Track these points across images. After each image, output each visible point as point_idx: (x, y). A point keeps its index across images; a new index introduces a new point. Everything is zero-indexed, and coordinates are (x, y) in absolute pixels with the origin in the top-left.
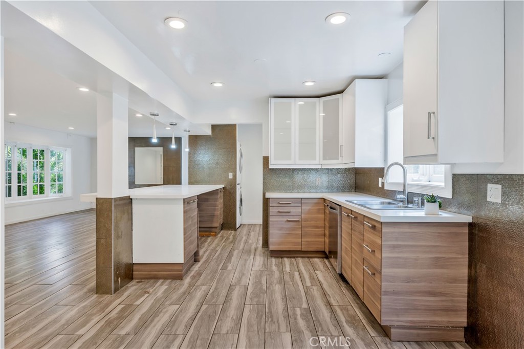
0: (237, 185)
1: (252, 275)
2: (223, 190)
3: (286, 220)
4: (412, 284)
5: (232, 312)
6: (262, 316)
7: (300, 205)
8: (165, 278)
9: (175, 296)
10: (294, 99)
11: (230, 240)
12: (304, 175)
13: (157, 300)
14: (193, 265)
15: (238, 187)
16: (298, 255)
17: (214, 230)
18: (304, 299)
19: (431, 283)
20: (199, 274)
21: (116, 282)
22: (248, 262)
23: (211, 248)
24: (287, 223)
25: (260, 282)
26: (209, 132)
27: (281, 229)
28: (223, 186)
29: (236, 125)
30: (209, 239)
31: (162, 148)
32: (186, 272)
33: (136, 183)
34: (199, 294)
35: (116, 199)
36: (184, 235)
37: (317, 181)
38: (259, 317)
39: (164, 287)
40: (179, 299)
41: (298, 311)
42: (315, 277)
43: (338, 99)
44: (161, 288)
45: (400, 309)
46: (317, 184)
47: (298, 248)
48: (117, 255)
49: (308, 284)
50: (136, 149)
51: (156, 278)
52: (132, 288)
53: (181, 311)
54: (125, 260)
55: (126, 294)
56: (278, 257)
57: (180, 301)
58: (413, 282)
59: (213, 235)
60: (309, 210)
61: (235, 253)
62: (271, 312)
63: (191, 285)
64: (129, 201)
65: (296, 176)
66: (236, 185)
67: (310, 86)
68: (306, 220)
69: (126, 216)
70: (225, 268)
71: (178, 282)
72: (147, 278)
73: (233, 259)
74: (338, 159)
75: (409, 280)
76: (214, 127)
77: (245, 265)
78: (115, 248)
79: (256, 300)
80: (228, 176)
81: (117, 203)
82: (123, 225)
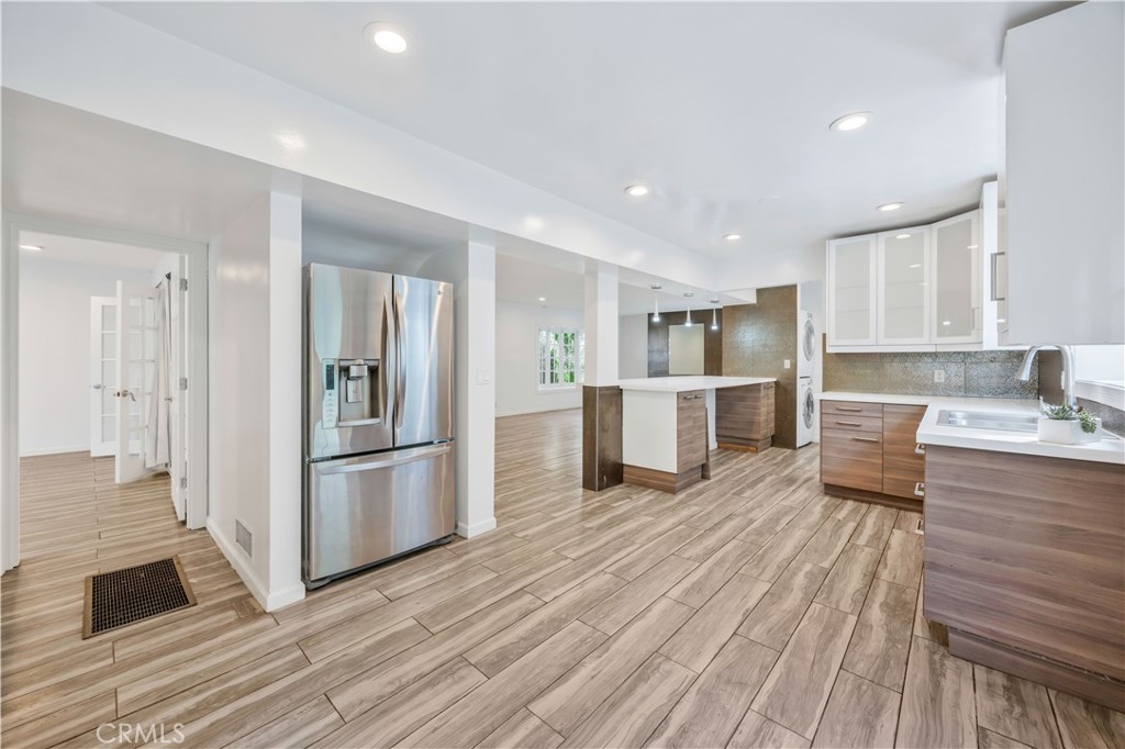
0: (799, 380)
1: (774, 509)
2: (773, 385)
3: (851, 437)
4: (995, 564)
5: (711, 541)
6: (747, 555)
7: (880, 415)
8: (657, 488)
9: (656, 509)
10: (874, 235)
11: (775, 462)
12: (907, 364)
13: (635, 508)
14: (698, 481)
15: (800, 382)
16: (879, 501)
17: (753, 443)
18: (833, 557)
19: (1046, 573)
20: (700, 493)
21: (601, 479)
22: (780, 493)
23: (738, 467)
24: (854, 443)
25: (778, 521)
26: (752, 299)
27: (842, 451)
28: (775, 380)
29: (795, 286)
30: (744, 455)
31: (702, 325)
32: (685, 487)
33: (670, 372)
34: (685, 513)
35: (601, 388)
36: (678, 437)
37: (936, 376)
38: (743, 555)
39: (651, 497)
40: (659, 512)
41: (808, 567)
42: (885, 537)
43: (970, 220)
44: (646, 497)
45: (965, 602)
46: (936, 380)
47: (877, 488)
48: (602, 450)
49: (862, 540)
50: (671, 327)
51: (646, 486)
52: (617, 491)
53: (652, 524)
54: (612, 456)
55: (609, 494)
56: (837, 497)
57: (658, 514)
58: (997, 560)
59: (752, 451)
60: (901, 425)
61: (768, 479)
62: (763, 557)
63: (681, 502)
64: (618, 392)
65: (887, 366)
66: (795, 378)
67: (891, 210)
68: (892, 442)
69: (613, 409)
70: (738, 493)
71: (669, 495)
72: (638, 485)
73: (761, 485)
74: (969, 334)
75: (985, 555)
76: (760, 292)
77: (772, 495)
78: (600, 442)
79: (754, 537)
80: (783, 363)
81: (603, 392)
82: (610, 417)
